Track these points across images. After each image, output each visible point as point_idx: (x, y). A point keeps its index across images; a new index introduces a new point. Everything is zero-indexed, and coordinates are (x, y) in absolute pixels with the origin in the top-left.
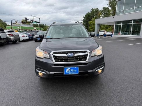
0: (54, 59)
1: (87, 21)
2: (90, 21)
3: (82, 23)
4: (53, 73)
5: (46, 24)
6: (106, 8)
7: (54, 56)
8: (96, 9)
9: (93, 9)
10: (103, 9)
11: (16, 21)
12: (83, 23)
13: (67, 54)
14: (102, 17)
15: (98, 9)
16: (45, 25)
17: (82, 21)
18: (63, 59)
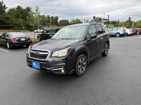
5: (119, 20)
11: (87, 21)
16: (117, 21)
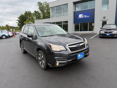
0: (70, 50)
1: (22, 22)
2: (25, 22)
3: (17, 23)
4: (71, 60)
6: (37, 11)
7: (69, 48)
8: (29, 12)
9: (26, 11)
10: (34, 12)
12: (19, 23)
13: (76, 45)
14: (35, 18)
15: (30, 12)
17: (17, 21)
18: (75, 49)
